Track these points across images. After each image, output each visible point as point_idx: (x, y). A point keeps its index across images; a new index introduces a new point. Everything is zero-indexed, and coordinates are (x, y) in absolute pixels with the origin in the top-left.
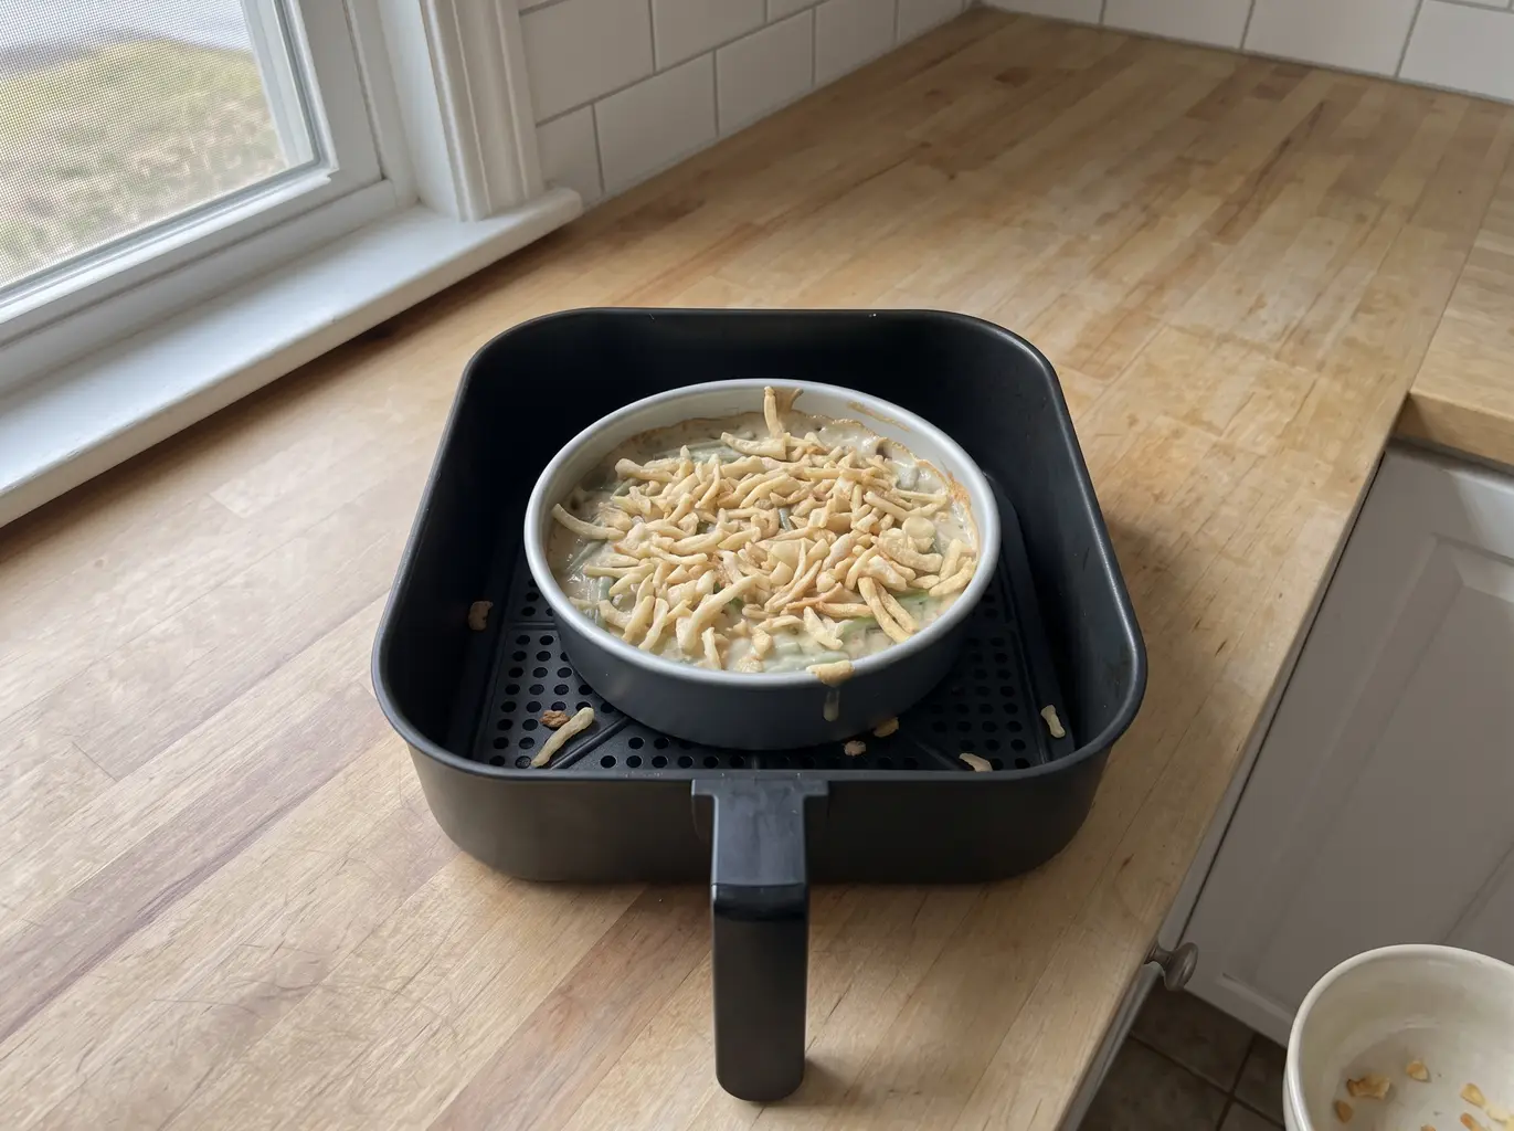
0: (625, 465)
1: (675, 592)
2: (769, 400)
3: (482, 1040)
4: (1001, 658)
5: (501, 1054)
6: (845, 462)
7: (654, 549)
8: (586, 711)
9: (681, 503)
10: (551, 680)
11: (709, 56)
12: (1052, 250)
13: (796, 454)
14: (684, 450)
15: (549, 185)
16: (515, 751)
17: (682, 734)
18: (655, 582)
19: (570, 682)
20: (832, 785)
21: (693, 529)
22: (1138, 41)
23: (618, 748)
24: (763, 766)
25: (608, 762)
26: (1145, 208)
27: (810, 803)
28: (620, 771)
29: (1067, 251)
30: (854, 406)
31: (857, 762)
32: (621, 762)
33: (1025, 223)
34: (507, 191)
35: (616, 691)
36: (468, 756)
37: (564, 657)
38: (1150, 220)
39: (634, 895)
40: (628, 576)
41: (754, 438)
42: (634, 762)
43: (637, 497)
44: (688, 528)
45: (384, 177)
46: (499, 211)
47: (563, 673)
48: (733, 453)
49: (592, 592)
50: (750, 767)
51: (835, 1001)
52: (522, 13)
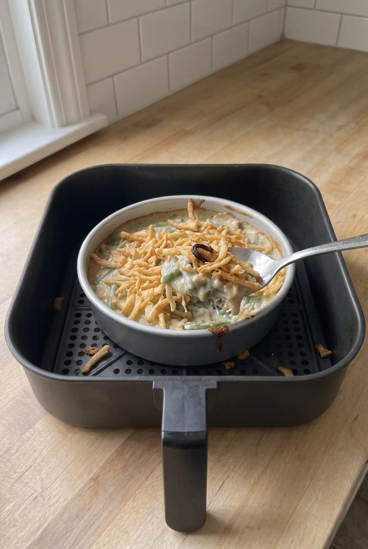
0: (124, 233)
1: (145, 293)
2: (189, 205)
3: (57, 501)
4: (296, 322)
5: (66, 509)
6: (224, 233)
7: (136, 273)
8: (106, 347)
9: (149, 251)
10: (91, 334)
11: (165, 57)
12: (318, 141)
13: (202, 228)
14: (151, 226)
15: (92, 113)
16: (73, 367)
17: (150, 359)
18: (136, 287)
19: (99, 334)
20: (219, 383)
21: (154, 263)
22: (353, 53)
23: (121, 365)
24: (188, 374)
25: (117, 371)
26: (358, 123)
27: (208, 392)
28: (122, 377)
29: (324, 142)
30: (228, 207)
31: (231, 372)
32: (122, 371)
33: (305, 130)
34: (73, 114)
35: (119, 338)
36: (52, 371)
37: (96, 323)
38: (360, 129)
39: (128, 434)
40: (124, 285)
41: (183, 221)
42: (128, 372)
43: (130, 249)
44: (151, 263)
45: (18, 108)
46: (69, 124)
47: (97, 330)
48: (173, 228)
49: (108, 292)
50: (182, 375)
51: (221, 483)
52: (79, 35)
